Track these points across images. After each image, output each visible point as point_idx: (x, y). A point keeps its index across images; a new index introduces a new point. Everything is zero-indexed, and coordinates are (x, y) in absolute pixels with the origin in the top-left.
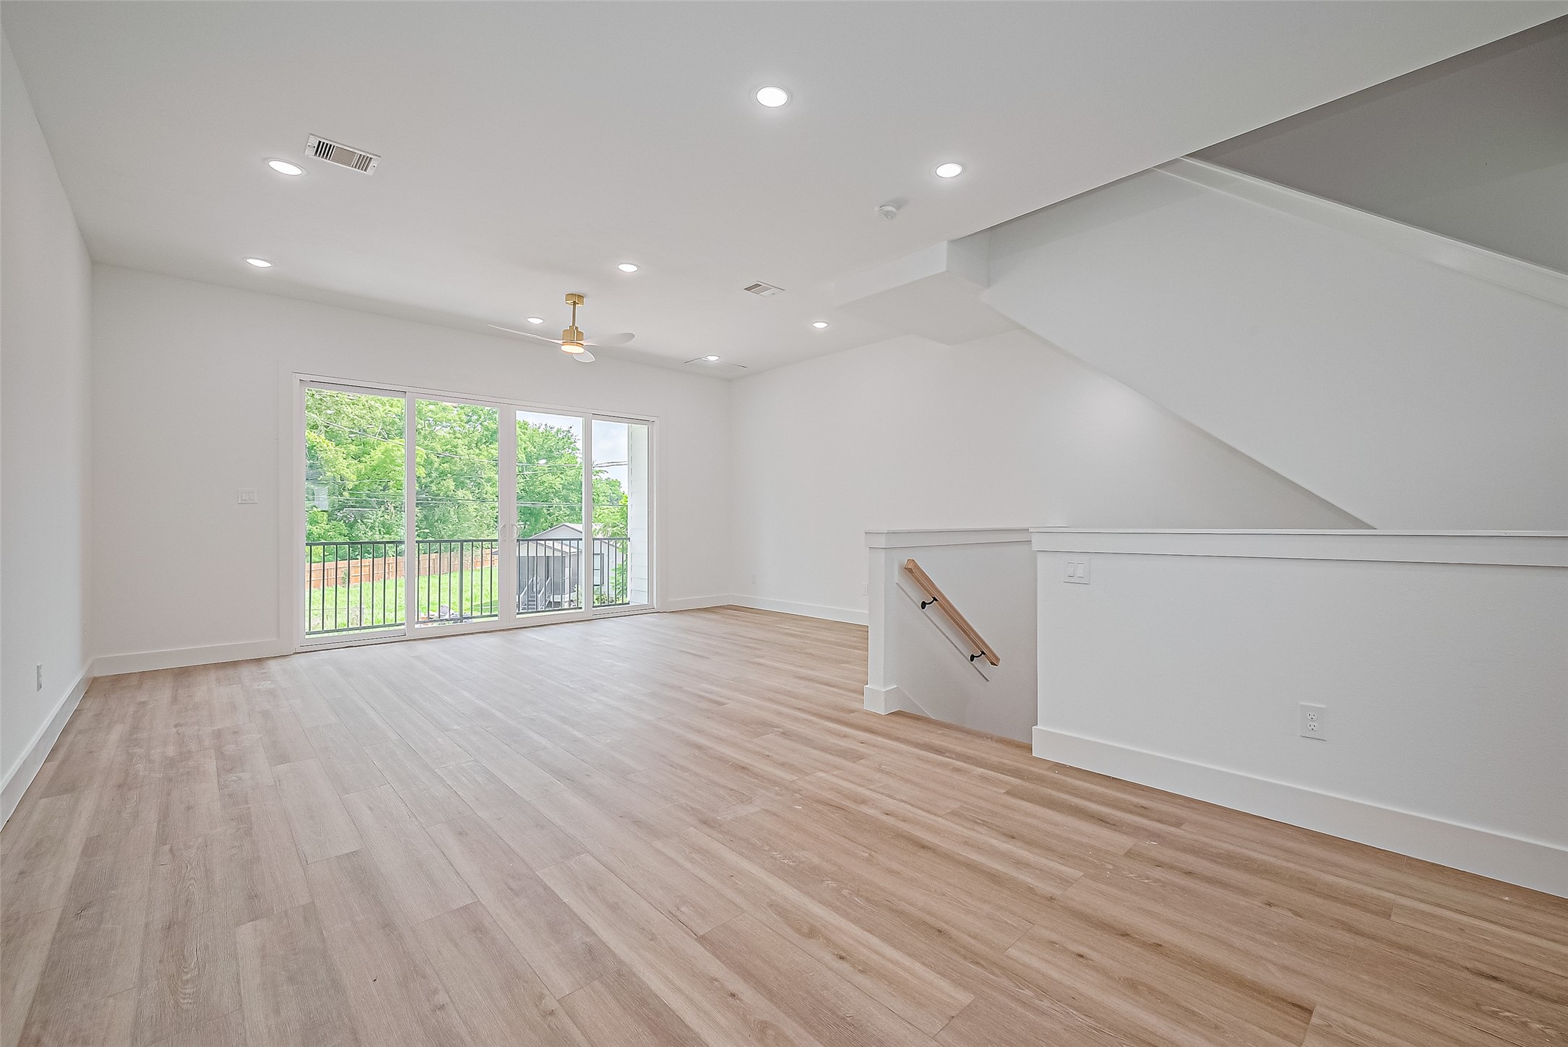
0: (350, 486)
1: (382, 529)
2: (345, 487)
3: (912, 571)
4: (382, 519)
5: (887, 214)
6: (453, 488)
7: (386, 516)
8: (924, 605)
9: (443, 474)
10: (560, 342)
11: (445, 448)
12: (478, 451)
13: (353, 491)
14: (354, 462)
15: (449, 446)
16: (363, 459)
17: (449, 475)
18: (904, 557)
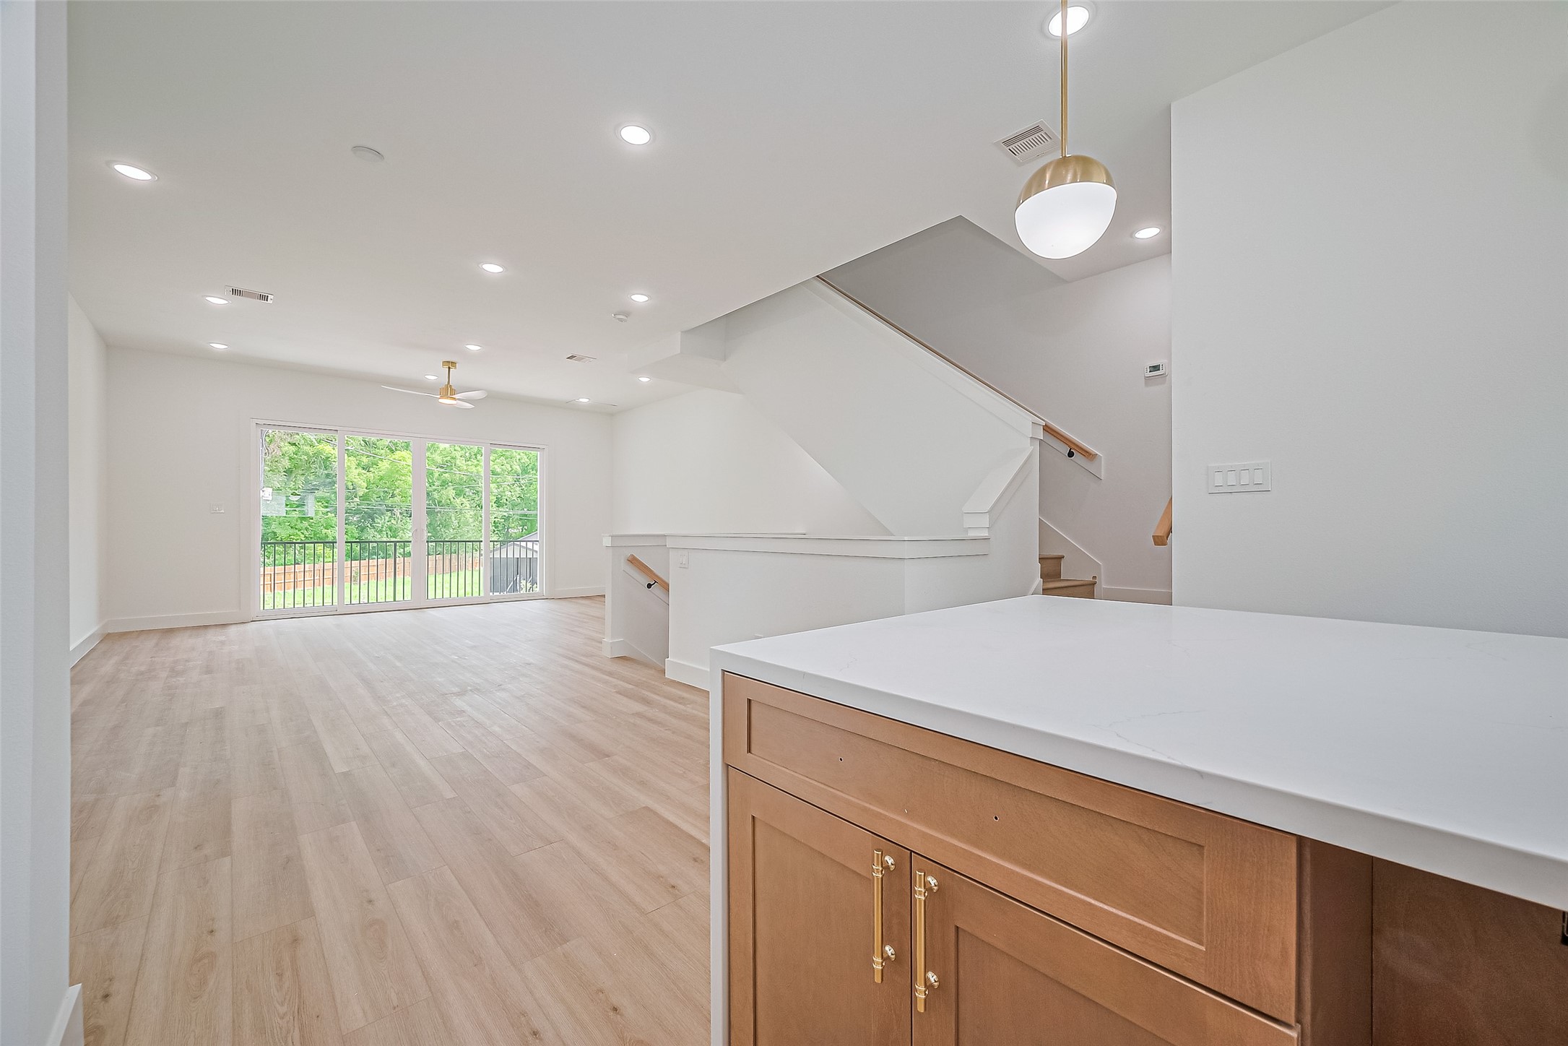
0: (361, 494)
1: (389, 533)
2: (356, 494)
3: (633, 561)
4: (388, 523)
5: (621, 320)
6: (454, 495)
7: (393, 521)
8: (649, 586)
9: (444, 484)
10: (439, 397)
11: (445, 459)
12: (476, 462)
13: (365, 498)
14: (364, 471)
15: (449, 458)
16: (371, 469)
17: (450, 484)
18: (628, 553)
